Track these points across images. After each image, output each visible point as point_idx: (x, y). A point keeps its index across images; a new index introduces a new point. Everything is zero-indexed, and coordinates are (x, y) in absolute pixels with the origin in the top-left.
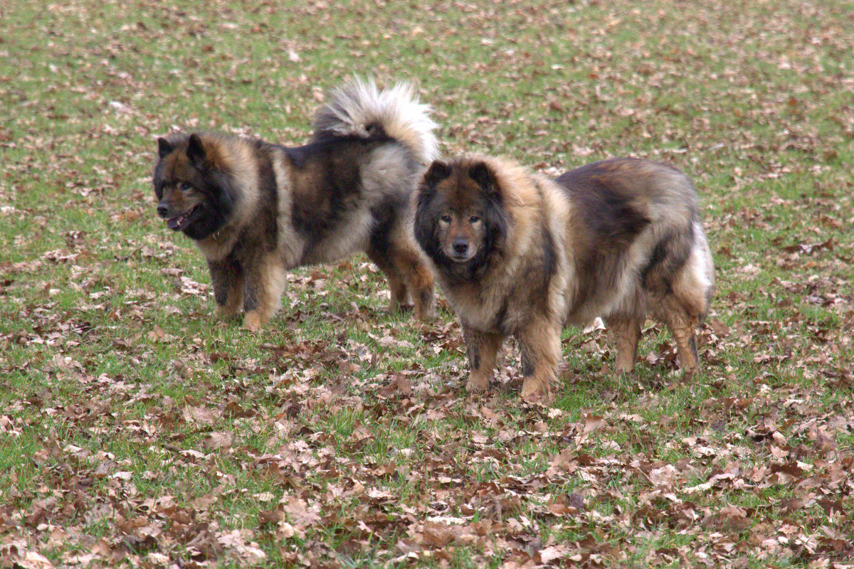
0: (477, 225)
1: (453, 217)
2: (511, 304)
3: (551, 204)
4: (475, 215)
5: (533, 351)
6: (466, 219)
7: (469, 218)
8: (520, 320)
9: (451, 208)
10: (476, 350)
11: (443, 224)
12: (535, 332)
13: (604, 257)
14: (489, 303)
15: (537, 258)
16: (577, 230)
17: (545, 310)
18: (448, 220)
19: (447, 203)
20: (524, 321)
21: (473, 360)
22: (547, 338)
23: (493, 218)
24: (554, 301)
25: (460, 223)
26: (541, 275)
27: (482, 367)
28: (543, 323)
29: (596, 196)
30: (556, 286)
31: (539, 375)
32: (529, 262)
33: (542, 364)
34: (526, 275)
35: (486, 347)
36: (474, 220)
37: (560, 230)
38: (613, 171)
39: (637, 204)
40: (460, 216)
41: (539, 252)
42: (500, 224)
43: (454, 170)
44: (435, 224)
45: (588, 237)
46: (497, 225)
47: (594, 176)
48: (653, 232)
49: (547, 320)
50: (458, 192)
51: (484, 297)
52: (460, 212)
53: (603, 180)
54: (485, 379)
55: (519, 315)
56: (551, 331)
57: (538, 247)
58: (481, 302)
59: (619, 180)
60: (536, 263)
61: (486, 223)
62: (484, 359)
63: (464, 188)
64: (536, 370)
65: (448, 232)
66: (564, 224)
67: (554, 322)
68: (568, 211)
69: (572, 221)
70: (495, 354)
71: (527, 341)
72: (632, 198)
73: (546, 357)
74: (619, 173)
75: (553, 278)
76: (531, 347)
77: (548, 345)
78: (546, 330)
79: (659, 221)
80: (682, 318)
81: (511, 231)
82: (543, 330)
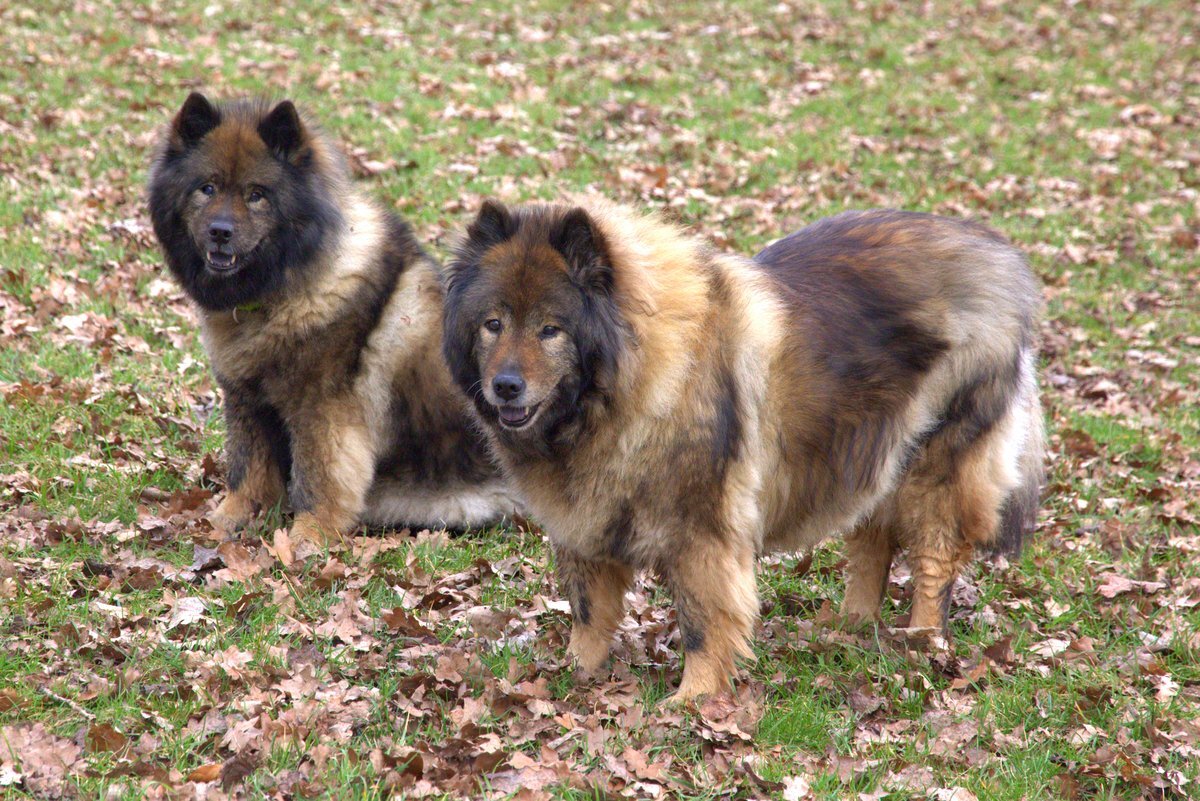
0: (555, 343)
1: (507, 321)
2: (641, 514)
3: (743, 324)
4: (553, 323)
5: (698, 604)
6: (532, 331)
7: (539, 329)
8: (662, 545)
9: (503, 304)
10: (581, 586)
11: (487, 335)
12: (696, 567)
13: (854, 430)
14: (585, 505)
15: (701, 426)
16: (795, 377)
17: (715, 527)
18: (496, 328)
19: (495, 293)
20: (670, 546)
21: (577, 605)
22: (723, 579)
23: (593, 331)
24: (735, 510)
25: (518, 336)
26: (706, 460)
27: (596, 620)
28: (712, 548)
29: (844, 304)
30: (740, 482)
31: (714, 647)
32: (681, 430)
33: (717, 627)
34: (673, 458)
35: (600, 581)
36: (548, 332)
37: (754, 378)
38: (876, 246)
39: (922, 316)
40: (520, 322)
41: (707, 412)
42: (606, 345)
43: (522, 229)
44: (473, 336)
45: (821, 390)
46: (599, 346)
47: (842, 258)
48: (952, 370)
49: (719, 544)
50: (521, 273)
51: (574, 494)
52: (519, 313)
53: (859, 268)
54: (603, 642)
55: (659, 535)
56: (730, 563)
57: (705, 403)
58: (570, 501)
59: (890, 267)
60: (696, 435)
61: (577, 339)
62: (599, 604)
63: (535, 263)
64: (708, 639)
65: (492, 354)
66: (765, 365)
67: (735, 548)
68: (780, 339)
69: (785, 361)
70: (620, 594)
71: (682, 583)
72: (914, 304)
73: (724, 613)
74: (890, 252)
75: (733, 466)
76: (693, 597)
77: (726, 592)
78: (718, 562)
79: (966, 346)
80: (946, 537)
81: (629, 362)
82: (711, 563)
